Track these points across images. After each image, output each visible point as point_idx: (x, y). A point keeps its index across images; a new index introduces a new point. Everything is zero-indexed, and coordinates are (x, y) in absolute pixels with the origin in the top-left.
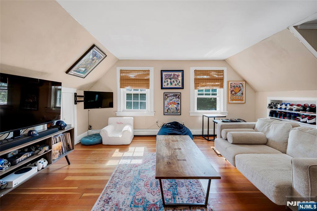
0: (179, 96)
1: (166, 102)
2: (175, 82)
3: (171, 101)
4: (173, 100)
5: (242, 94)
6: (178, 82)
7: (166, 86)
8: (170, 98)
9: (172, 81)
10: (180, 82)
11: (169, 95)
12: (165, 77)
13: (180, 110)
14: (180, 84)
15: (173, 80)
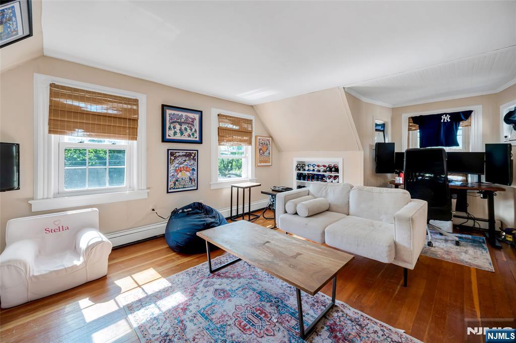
0: (194, 157)
1: (172, 168)
2: (189, 131)
3: (182, 166)
4: (185, 163)
5: (269, 153)
6: (193, 130)
7: (172, 137)
8: (180, 159)
9: (183, 127)
10: (196, 131)
11: (177, 154)
12: (171, 119)
13: (196, 182)
14: (197, 135)
15: (185, 126)
